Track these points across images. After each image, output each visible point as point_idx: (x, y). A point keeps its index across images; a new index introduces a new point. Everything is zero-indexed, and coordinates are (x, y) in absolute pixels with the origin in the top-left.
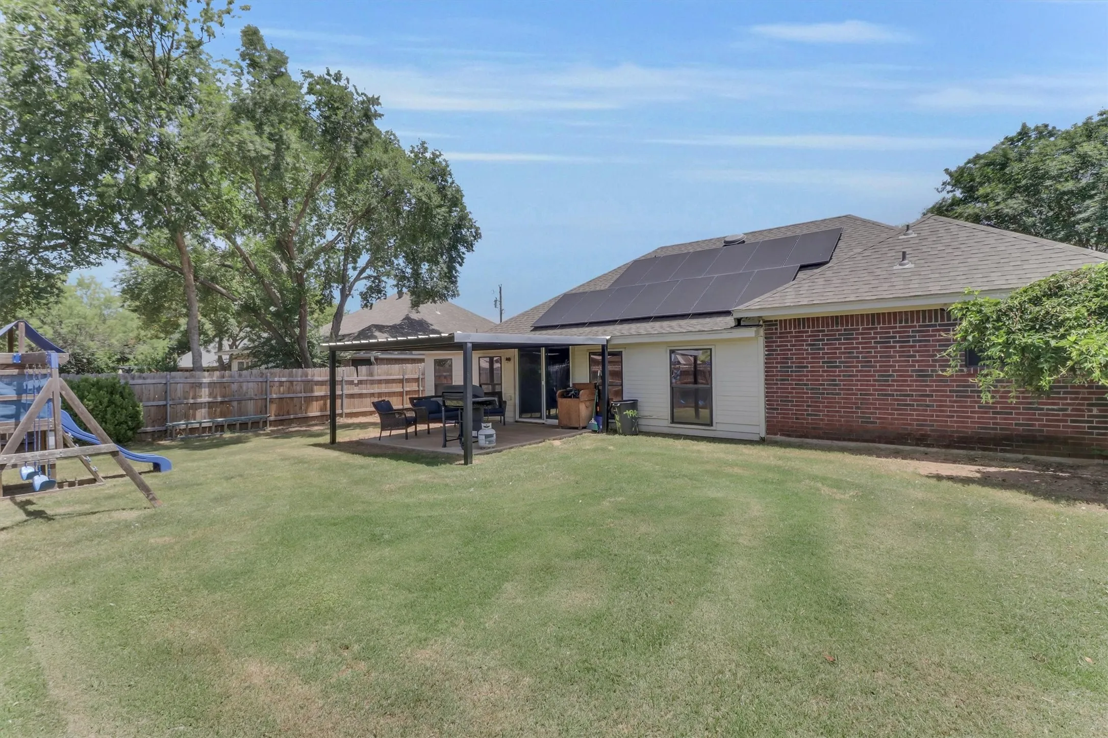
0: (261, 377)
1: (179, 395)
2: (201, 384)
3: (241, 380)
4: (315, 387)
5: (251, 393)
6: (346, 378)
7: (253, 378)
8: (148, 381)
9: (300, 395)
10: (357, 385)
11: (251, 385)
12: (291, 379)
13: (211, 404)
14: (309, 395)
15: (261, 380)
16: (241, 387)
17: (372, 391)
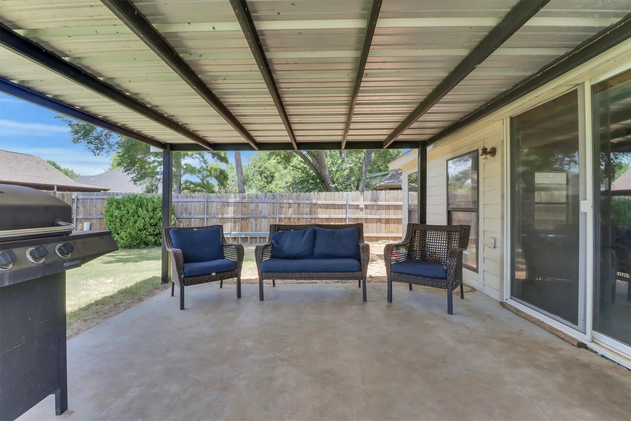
0: (274, 199)
1: (214, 211)
2: (229, 203)
3: (257, 201)
4: (319, 210)
5: (265, 213)
6: (351, 203)
7: (267, 200)
8: (195, 200)
9: (305, 216)
10: (361, 209)
11: (265, 205)
12: (298, 202)
13: (235, 220)
14: (313, 216)
15: (272, 201)
16: (258, 207)
17: (378, 217)
